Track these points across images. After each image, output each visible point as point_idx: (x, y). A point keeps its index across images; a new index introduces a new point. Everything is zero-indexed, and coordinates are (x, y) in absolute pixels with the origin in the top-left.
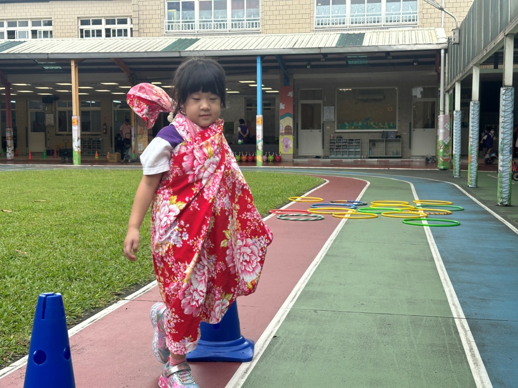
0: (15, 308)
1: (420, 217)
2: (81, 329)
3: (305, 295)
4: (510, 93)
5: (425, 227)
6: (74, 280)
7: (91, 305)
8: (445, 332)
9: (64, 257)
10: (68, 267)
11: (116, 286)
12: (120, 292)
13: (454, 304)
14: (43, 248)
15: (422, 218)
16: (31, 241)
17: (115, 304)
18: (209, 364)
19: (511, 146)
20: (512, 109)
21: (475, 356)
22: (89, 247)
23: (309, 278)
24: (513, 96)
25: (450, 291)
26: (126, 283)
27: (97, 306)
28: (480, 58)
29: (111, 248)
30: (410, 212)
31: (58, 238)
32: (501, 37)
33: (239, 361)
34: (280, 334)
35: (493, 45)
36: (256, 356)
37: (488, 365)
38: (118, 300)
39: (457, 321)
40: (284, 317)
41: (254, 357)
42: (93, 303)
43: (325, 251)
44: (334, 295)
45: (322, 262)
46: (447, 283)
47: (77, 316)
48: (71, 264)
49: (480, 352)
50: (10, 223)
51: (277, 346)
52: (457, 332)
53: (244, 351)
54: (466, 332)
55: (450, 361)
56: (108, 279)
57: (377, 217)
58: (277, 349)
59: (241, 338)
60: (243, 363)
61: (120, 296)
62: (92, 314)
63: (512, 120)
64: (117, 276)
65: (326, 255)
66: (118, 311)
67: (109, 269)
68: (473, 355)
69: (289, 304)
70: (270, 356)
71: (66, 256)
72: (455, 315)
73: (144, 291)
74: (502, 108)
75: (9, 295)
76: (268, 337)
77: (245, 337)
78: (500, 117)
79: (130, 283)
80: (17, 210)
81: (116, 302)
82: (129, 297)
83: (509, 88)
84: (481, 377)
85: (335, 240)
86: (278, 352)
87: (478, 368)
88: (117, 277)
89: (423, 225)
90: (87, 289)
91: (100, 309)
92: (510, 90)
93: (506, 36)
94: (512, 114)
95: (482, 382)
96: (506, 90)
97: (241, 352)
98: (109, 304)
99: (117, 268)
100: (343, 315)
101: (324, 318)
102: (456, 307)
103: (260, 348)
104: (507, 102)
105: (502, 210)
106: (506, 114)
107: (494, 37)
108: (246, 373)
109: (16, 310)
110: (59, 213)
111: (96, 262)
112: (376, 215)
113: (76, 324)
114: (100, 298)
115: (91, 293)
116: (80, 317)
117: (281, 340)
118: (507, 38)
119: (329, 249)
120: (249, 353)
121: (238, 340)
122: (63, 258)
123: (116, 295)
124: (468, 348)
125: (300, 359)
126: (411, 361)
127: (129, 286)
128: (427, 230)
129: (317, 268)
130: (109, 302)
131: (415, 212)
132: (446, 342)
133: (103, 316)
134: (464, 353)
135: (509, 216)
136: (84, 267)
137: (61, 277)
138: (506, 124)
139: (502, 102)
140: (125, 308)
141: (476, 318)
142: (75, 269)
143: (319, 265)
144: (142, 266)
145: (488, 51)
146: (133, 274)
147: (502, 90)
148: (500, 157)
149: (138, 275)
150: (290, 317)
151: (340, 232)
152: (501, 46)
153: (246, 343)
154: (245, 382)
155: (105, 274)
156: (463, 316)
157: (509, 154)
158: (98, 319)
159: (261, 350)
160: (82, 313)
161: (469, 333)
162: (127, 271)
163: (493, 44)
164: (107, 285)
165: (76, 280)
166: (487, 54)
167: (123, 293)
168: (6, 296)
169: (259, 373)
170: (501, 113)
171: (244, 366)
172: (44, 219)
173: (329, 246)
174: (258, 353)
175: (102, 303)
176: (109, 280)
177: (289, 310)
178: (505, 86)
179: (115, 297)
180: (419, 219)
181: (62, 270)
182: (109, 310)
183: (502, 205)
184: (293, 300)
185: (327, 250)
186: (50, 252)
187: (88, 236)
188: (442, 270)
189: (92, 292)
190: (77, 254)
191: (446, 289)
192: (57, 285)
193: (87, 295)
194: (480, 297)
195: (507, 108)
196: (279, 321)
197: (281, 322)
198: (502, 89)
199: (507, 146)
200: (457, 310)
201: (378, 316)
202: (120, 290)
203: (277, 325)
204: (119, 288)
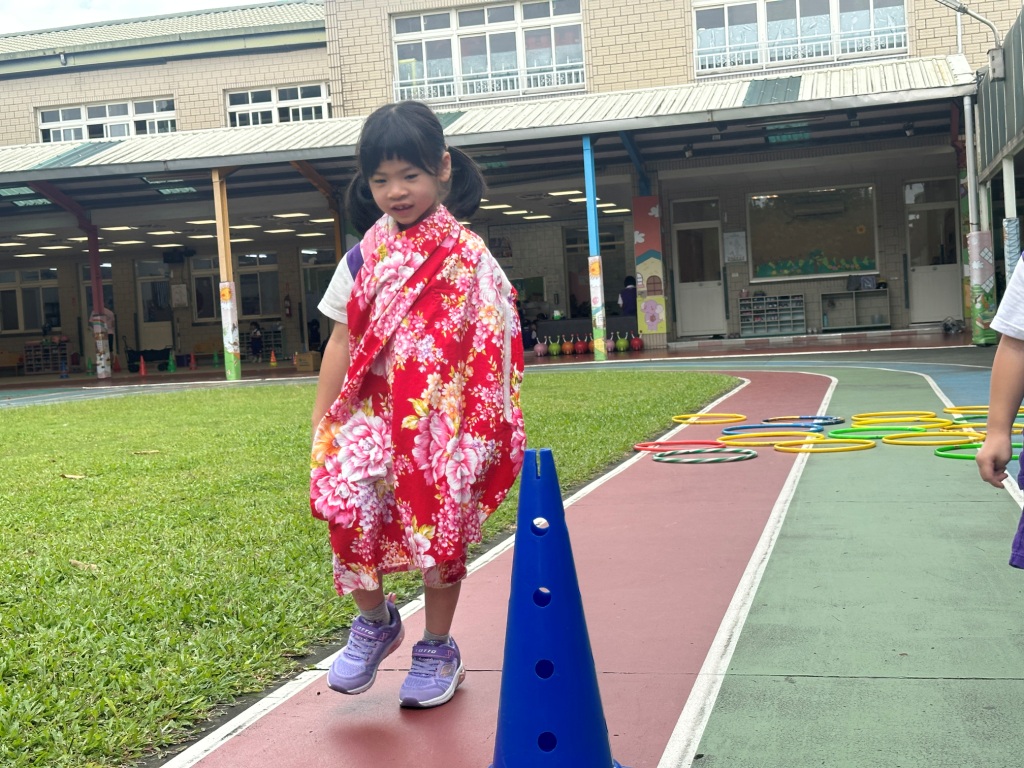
0: (42, 708)
1: (970, 442)
2: (202, 757)
3: (753, 637)
6: (196, 627)
7: (232, 687)
9: (181, 571)
10: (184, 595)
11: (295, 636)
12: (305, 651)
14: (137, 551)
16: (113, 537)
17: (291, 682)
22: (241, 546)
23: (753, 594)
27: (247, 690)
29: (289, 544)
30: (945, 432)
31: (174, 528)
34: (711, 749)
38: (298, 671)
40: (713, 698)
42: (236, 684)
43: (776, 528)
44: (826, 634)
45: (774, 552)
47: (196, 721)
48: (195, 586)
50: (75, 500)
56: (276, 618)
57: (874, 446)
61: (303, 660)
62: (235, 712)
64: (297, 610)
65: (782, 536)
66: (296, 701)
67: (281, 593)
69: (718, 663)
71: (185, 569)
75: (33, 673)
79: (328, 627)
80: (96, 473)
81: (293, 677)
85: (794, 500)
88: (300, 614)
90: (226, 647)
91: (254, 697)
98: (278, 681)
99: (299, 591)
100: (863, 687)
101: (815, 698)
109: (45, 711)
110: (184, 475)
111: (253, 579)
112: (873, 442)
113: (189, 743)
114: (255, 669)
115: (233, 656)
116: (204, 722)
117: (717, 767)
119: (785, 523)
122: (177, 574)
123: (295, 658)
127: (328, 635)
129: (767, 568)
130: (278, 677)
133: (259, 717)
136: (224, 594)
137: (166, 619)
140: (316, 693)
142: (200, 600)
143: (771, 561)
146: (337, 604)
150: (729, 697)
151: (800, 482)
155: (270, 608)
158: (248, 725)
160: (209, 710)
162: (322, 597)
164: (274, 634)
165: (201, 624)
167: (311, 652)
168: (26, 676)
172: (149, 489)
173: (784, 515)
175: (259, 681)
176: (278, 622)
177: (721, 679)
179: (293, 664)
180: (972, 445)
181: (170, 603)
182: (274, 701)
184: (725, 650)
185: (781, 523)
186: (151, 561)
187: (240, 520)
189: (237, 655)
190: (211, 562)
192: (154, 641)
193: (223, 664)
196: (702, 710)
197: (708, 712)
201: (953, 686)
202: (305, 645)
203: (698, 721)
204: (302, 639)
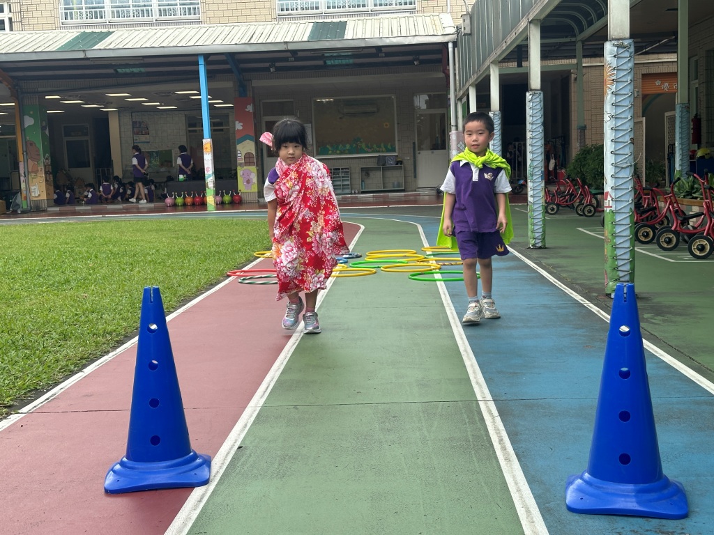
1: (431, 270)
3: (281, 386)
4: (538, 100)
5: (438, 282)
8: (467, 420)
11: (4, 395)
12: (11, 403)
13: (477, 383)
15: (434, 271)
17: (4, 421)
18: (146, 495)
19: (543, 169)
20: (542, 120)
21: (505, 449)
23: (285, 363)
24: (542, 103)
25: (472, 366)
26: (20, 388)
28: (499, 53)
30: (418, 264)
32: (523, 24)
33: (190, 487)
34: (247, 442)
35: (513, 36)
36: (215, 476)
37: (523, 459)
38: (8, 414)
39: (482, 405)
40: (253, 418)
41: (211, 478)
46: (468, 354)
49: (513, 442)
51: (242, 460)
52: (482, 419)
53: (196, 471)
54: (493, 418)
55: (475, 459)
57: (375, 273)
58: (243, 464)
59: (192, 453)
60: (196, 489)
61: (11, 409)
63: (542, 135)
64: (5, 379)
66: (9, 430)
68: (504, 448)
69: (258, 401)
70: (234, 475)
72: (479, 398)
73: (48, 399)
74: (529, 119)
76: (231, 449)
77: (197, 453)
78: (528, 131)
79: (25, 389)
81: (5, 418)
82: (25, 409)
83: (536, 92)
84: (514, 477)
85: (320, 308)
86: (245, 468)
87: (511, 465)
88: (6, 382)
89: (435, 281)
92: (537, 95)
93: (530, 22)
94: (542, 127)
95: (516, 483)
96: (533, 95)
97: (192, 473)
99: (4, 368)
100: (334, 410)
101: (307, 416)
102: (480, 386)
103: (220, 465)
104: (535, 111)
105: (535, 254)
106: (534, 127)
107: (516, 23)
108: (200, 501)
112: (374, 270)
117: (248, 452)
118: (531, 25)
120: (204, 473)
121: (188, 456)
123: (5, 407)
124: (497, 440)
125: (275, 475)
126: (424, 463)
127: (25, 393)
128: (441, 286)
129: (295, 348)
131: (425, 264)
132: (469, 433)
134: (492, 445)
135: (544, 262)
138: (535, 141)
139: (529, 112)
140: (20, 426)
141: (505, 398)
143: (298, 344)
144: (43, 363)
145: (508, 43)
146: (30, 375)
147: (528, 96)
148: (530, 184)
149: (37, 376)
150: (260, 418)
151: (325, 296)
152: (524, 36)
153: (199, 461)
154: (199, 515)
156: (489, 397)
157: (540, 180)
159: (221, 467)
161: (498, 419)
162: (20, 371)
163: (514, 33)
166: (507, 48)
167: (15, 403)
169: (219, 499)
170: (529, 127)
171: (197, 492)
174: (218, 472)
177: (258, 409)
178: (531, 90)
179: (5, 410)
180: (430, 272)
183: (535, 247)
188: (462, 339)
191: (467, 363)
194: (511, 371)
195: (535, 119)
196: (246, 425)
197: (248, 426)
198: (528, 94)
199: (537, 170)
200: (481, 390)
201: (380, 407)
202: (11, 400)
203: (242, 431)
204: (10, 396)
